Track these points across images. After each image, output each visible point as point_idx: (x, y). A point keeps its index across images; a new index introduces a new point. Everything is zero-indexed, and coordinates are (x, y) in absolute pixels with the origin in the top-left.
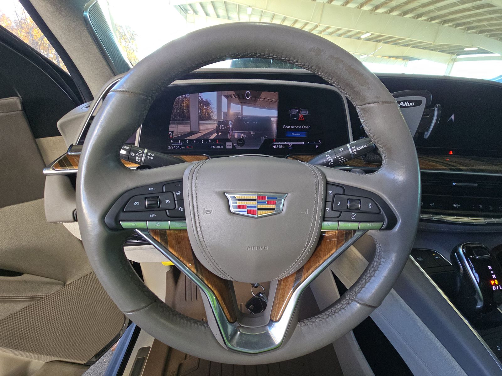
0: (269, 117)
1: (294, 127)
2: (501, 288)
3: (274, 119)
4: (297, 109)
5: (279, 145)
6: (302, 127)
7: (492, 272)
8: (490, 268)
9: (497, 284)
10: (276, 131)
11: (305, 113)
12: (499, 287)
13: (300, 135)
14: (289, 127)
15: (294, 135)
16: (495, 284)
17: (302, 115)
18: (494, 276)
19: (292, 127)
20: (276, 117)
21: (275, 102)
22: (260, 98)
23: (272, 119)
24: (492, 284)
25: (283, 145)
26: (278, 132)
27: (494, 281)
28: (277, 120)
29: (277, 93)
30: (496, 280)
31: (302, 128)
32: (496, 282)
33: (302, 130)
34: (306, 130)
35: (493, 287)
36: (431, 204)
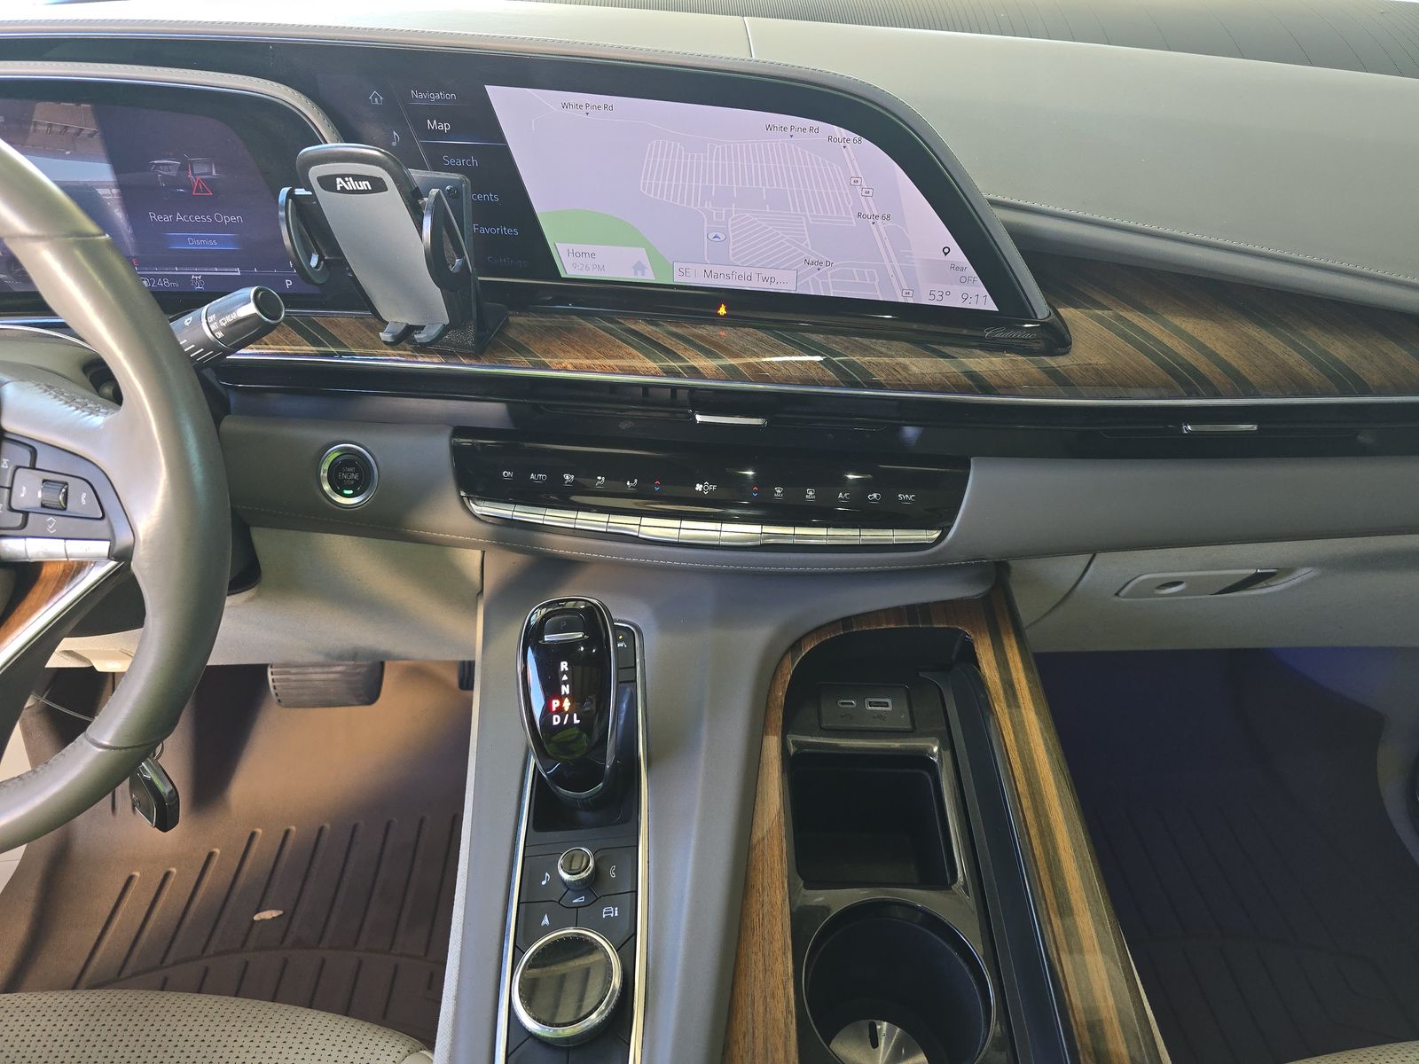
0: (89, 185)
1: (187, 218)
2: (576, 721)
3: (107, 191)
4: (176, 157)
5: (156, 277)
6: (212, 217)
7: (565, 678)
8: (564, 666)
9: (566, 709)
10: (130, 231)
11: (206, 170)
12: (571, 718)
13: (216, 246)
14: (168, 218)
15: (197, 243)
16: (560, 710)
17: (199, 178)
18: (565, 689)
19: (179, 217)
20: (113, 184)
21: (91, 135)
22: (36, 124)
23: (101, 191)
24: (554, 709)
25: (172, 278)
26: (136, 233)
27: (562, 703)
28: (119, 194)
29: (89, 106)
30: (567, 700)
31: (213, 219)
32: (567, 704)
33: (215, 227)
34: (231, 227)
35: (555, 717)
36: (628, 483)
